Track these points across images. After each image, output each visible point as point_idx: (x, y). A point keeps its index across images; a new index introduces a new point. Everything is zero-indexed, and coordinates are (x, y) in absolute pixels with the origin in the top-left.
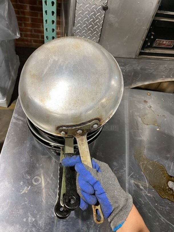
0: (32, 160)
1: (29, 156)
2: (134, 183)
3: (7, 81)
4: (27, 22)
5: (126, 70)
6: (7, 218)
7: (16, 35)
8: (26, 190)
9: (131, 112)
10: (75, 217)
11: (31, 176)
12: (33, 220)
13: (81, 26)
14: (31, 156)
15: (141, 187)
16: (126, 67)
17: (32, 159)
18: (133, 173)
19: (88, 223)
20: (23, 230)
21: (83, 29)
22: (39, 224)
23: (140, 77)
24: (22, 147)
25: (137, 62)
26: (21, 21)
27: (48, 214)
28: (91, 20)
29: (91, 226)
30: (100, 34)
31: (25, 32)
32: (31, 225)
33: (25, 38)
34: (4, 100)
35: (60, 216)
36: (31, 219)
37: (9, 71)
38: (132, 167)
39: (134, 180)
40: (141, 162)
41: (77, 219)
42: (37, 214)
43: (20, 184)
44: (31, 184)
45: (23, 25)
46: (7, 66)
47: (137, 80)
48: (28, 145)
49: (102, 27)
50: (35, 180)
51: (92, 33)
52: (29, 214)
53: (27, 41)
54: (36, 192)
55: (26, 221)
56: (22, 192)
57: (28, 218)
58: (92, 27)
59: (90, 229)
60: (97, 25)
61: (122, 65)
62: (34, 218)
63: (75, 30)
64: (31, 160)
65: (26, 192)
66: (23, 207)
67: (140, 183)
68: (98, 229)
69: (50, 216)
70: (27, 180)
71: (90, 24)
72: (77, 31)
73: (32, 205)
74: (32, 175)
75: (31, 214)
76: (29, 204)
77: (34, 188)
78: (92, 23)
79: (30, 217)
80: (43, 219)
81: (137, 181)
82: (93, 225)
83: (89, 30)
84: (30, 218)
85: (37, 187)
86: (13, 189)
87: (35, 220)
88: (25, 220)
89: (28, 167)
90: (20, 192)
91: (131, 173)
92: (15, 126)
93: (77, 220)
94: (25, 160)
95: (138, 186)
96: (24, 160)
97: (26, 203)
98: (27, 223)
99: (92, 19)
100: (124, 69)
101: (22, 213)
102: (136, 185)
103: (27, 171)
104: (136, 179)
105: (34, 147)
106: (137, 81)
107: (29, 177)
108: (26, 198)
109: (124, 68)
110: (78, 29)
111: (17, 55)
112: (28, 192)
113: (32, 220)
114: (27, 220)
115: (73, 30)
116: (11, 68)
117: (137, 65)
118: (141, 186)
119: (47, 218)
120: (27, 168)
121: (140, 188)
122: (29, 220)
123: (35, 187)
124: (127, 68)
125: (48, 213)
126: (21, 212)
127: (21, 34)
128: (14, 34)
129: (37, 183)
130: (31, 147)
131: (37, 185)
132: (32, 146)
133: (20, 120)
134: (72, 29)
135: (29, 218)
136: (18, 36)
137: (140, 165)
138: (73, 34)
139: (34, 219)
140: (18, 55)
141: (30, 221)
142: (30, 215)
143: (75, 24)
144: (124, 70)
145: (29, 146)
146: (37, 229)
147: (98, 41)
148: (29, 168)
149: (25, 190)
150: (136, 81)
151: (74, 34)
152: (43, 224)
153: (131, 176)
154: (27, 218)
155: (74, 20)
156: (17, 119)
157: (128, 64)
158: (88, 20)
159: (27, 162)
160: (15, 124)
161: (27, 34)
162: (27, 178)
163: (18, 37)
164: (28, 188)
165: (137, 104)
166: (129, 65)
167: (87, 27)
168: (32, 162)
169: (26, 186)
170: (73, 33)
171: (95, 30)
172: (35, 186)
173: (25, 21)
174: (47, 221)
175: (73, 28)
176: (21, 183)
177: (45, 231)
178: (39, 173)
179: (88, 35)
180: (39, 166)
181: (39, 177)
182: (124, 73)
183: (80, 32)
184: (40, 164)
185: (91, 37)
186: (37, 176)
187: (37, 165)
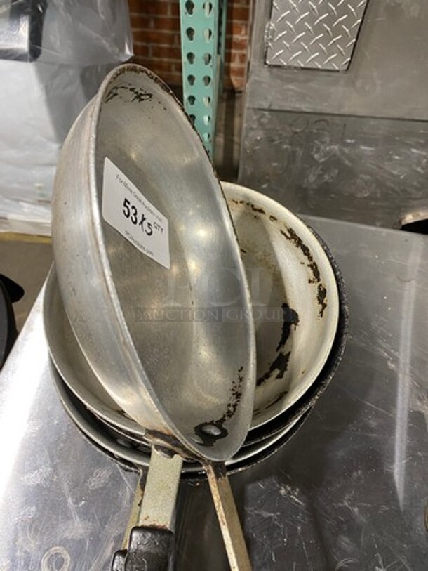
0: (55, 478)
1: (52, 461)
4: (161, 16)
7: (122, 50)
11: (41, 540)
13: (292, 18)
14: (57, 464)
17: (58, 475)
21: (300, 28)
26: (147, 12)
30: (355, 44)
33: (156, 59)
45: (152, 24)
48: (56, 422)
49: (363, 18)
50: (49, 560)
51: (326, 39)
58: (329, 21)
60: (347, 11)
61: (418, 143)
63: (273, 33)
64: (52, 476)
71: (323, 9)
72: (280, 35)
74: (45, 538)
83: (318, 29)
89: (37, 506)
100: (424, 157)
103: (33, 520)
109: (424, 153)
110: (281, 27)
115: (266, 31)
120: (34, 508)
127: (136, 50)
128: (117, 50)
134: (265, 27)
136: (128, 53)
138: (267, 43)
143: (274, 9)
144: (424, 161)
145: (58, 424)
147: (346, 66)
148: (41, 507)
151: (270, 44)
159: (38, 485)
163: (128, 56)
167: (311, 19)
170: (265, 40)
171: (338, 30)
173: (157, 12)
175: (267, 26)
178: (67, 535)
179: (315, 48)
180: (76, 506)
181: (65, 551)
182: (423, 168)
183: (289, 37)
184: (81, 501)
185: (324, 55)
186: (59, 545)
187: (70, 500)
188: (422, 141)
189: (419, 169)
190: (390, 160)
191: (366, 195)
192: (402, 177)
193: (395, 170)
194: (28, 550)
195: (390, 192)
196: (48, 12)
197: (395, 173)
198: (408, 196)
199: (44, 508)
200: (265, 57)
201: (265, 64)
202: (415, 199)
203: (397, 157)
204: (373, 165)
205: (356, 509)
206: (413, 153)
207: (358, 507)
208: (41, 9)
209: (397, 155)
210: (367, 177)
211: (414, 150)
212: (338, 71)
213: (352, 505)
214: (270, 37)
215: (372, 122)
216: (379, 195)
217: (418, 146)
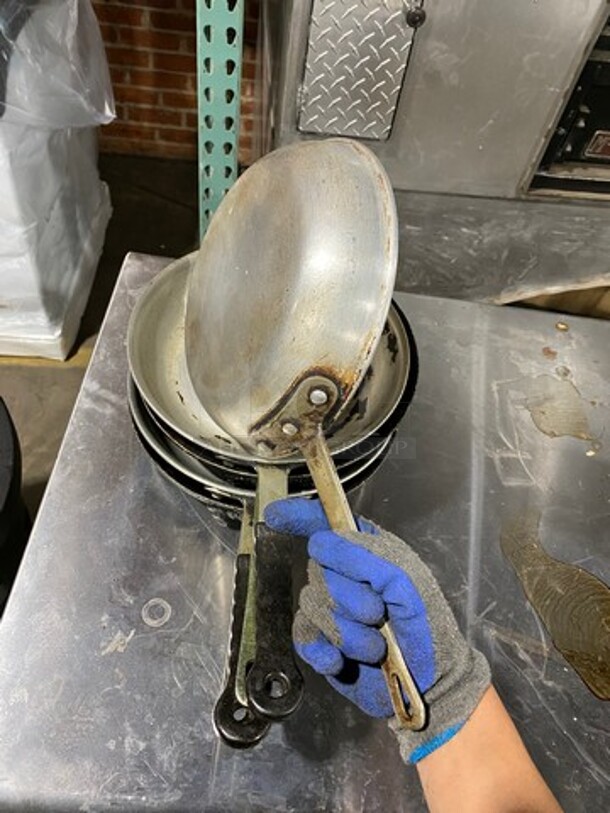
0: (141, 540)
1: (135, 526)
2: (498, 640)
3: (66, 268)
4: (141, 69)
5: (481, 241)
6: (51, 736)
7: (101, 110)
8: (119, 641)
9: (495, 388)
10: (284, 745)
11: (137, 595)
12: (141, 749)
13: (327, 82)
14: (141, 528)
15: (521, 656)
16: (482, 228)
17: (143, 538)
18: (494, 603)
19: (331, 768)
20: (105, 780)
21: (335, 93)
22: (161, 764)
23: (531, 267)
24: (110, 495)
25: (523, 214)
26: (121, 63)
27: (190, 729)
28: (363, 61)
29: (339, 779)
30: (395, 111)
31: (132, 104)
32: (132, 763)
33: (133, 123)
34: (53, 334)
35: (232, 738)
36: (134, 743)
37: (75, 237)
38: (493, 582)
39: (497, 629)
40: (523, 567)
41: (291, 751)
42: (152, 728)
43: (101, 622)
44: (138, 624)
45: (128, 77)
46: (70, 220)
47: (520, 277)
48: (132, 491)
49: (402, 85)
50: (149, 611)
51: (364, 105)
52: (127, 724)
53: (138, 132)
54: (152, 651)
55: (116, 747)
56: (105, 648)
57: (123, 739)
58: (367, 86)
59: (335, 789)
60: (386, 77)
61: (467, 221)
62: (145, 739)
63: (307, 96)
64: (138, 539)
65: (121, 649)
66: (108, 699)
67: (520, 640)
68: (365, 792)
69: (197, 735)
70: (124, 607)
71: (360, 73)
72: (315, 99)
73: (138, 697)
74: (141, 593)
75: (133, 726)
76: (129, 693)
77: (148, 639)
78: (367, 70)
79: (129, 738)
80: (174, 744)
81: (510, 634)
82: (347, 777)
83: (355, 95)
84: (128, 741)
85: (157, 635)
86: (77, 637)
87: (148, 749)
88: (111, 745)
89: (127, 566)
90: (99, 649)
91: (488, 604)
92: (87, 424)
93: (292, 756)
94: (117, 539)
95: (510, 651)
96: (114, 541)
97: (118, 687)
98: (118, 756)
99: (367, 58)
100: (476, 237)
101: (104, 721)
102: (504, 645)
103: (126, 579)
104: (506, 626)
105: (151, 498)
106: (521, 280)
107: (130, 600)
108: (117, 670)
109: (475, 233)
110: (316, 90)
111: (104, 183)
112: (125, 650)
113: (135, 747)
114: (120, 745)
115: (299, 95)
116: (80, 227)
117: (523, 222)
118: (522, 651)
119: (189, 745)
120: (125, 568)
121: (520, 659)
122: (127, 745)
123: (150, 635)
124: (486, 232)
125: (192, 726)
126: (101, 715)
127: (119, 111)
128: (94, 110)
129: (155, 622)
130: (142, 495)
131: (158, 628)
132: (146, 493)
133: (107, 401)
134: (297, 90)
135: (126, 741)
136: (109, 114)
137: (522, 575)
138: (300, 108)
139: (142, 745)
140: (109, 183)
141: (128, 750)
142: (129, 729)
143: (307, 73)
144: (476, 242)
145: (134, 492)
146: (151, 780)
147: (387, 135)
148: (131, 566)
149: (115, 642)
150: (516, 279)
151: (303, 109)
152: (174, 764)
153: (487, 614)
154: (120, 738)
155: (305, 61)
156: (97, 399)
157: (488, 221)
158: (351, 61)
159: (125, 548)
160: (89, 415)
161: (141, 110)
162: (123, 603)
163: (109, 118)
164: (128, 636)
165: (518, 360)
166: (494, 222)
167: (347, 83)
168: (141, 548)
169: (121, 629)
170: (298, 105)
171: (376, 97)
172: (151, 631)
173: (134, 64)
174: (186, 753)
175: (300, 89)
176: (103, 619)
177: (181, 786)
178: (164, 587)
179: (352, 115)
180: (168, 563)
181: (165, 602)
182: (475, 250)
183: (324, 102)
184: (171, 557)
185: (362, 122)
186: (157, 597)
187: (161, 559)
188: (471, 219)
189: (471, 252)
190: (440, 241)
191: (414, 284)
192: (453, 261)
193: (445, 252)
194: (126, 605)
195: (441, 279)
196: (13, 59)
197: (445, 256)
198: (461, 283)
199: (135, 567)
200: (297, 122)
201: (298, 129)
202: (468, 287)
203: (446, 238)
204: (421, 247)
205: (438, 542)
206: (464, 233)
207: (442, 539)
208: (5, 57)
209: (446, 235)
210: (414, 263)
211: (464, 230)
212: (378, 140)
213: (435, 538)
214: (303, 101)
215: (417, 197)
216: (429, 283)
217: (468, 225)
